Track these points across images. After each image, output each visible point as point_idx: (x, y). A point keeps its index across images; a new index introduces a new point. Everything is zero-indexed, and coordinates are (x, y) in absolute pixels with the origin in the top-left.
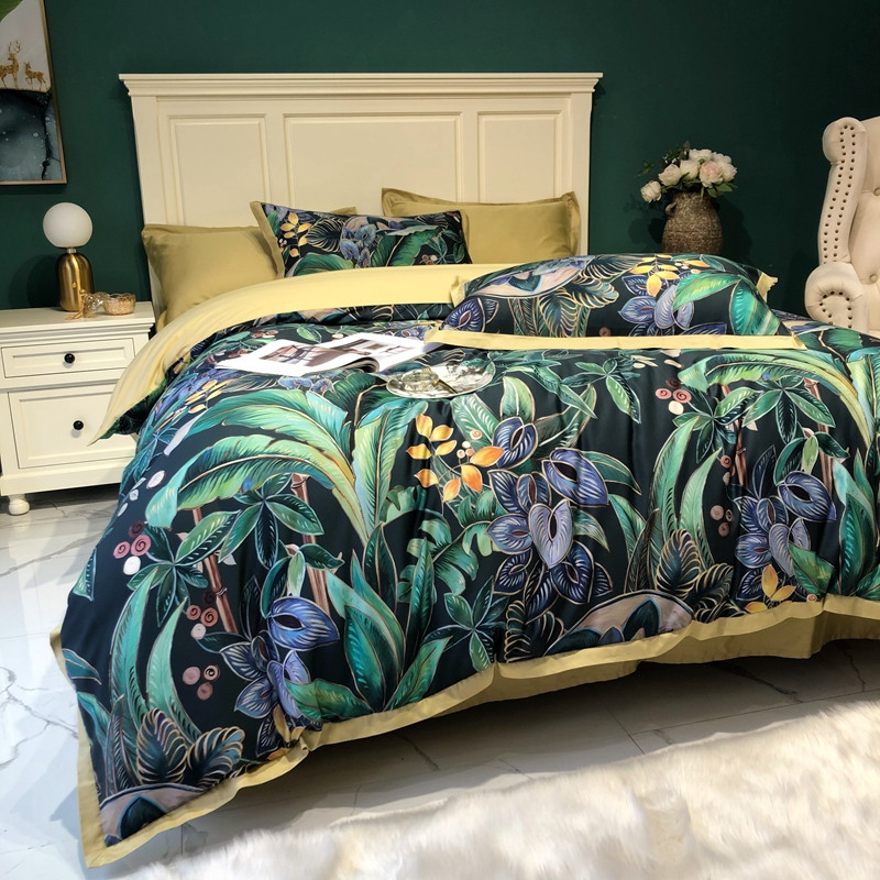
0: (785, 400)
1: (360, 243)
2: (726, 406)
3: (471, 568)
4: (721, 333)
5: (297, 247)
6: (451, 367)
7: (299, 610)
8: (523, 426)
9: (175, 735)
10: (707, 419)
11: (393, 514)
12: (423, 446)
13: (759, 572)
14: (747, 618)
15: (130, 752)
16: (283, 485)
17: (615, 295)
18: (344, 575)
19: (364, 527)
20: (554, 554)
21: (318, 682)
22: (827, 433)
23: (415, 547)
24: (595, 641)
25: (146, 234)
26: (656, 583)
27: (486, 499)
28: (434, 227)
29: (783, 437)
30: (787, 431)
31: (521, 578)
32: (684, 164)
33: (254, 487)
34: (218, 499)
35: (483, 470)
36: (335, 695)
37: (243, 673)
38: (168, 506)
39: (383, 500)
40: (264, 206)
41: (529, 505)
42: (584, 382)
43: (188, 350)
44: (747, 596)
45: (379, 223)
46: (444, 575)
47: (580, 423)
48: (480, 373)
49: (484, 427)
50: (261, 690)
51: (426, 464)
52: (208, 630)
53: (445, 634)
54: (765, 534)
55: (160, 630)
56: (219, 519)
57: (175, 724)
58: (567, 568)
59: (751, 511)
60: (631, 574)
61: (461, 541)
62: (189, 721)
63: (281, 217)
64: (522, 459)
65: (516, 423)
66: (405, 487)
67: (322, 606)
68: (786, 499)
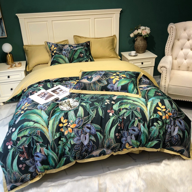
0: (133, 112)
1: (67, 52)
2: (121, 113)
3: (70, 146)
4: (126, 92)
5: (54, 53)
6: (73, 99)
7: (39, 155)
8: (81, 119)
9: (18, 175)
10: (116, 116)
11: (56, 137)
12: (62, 124)
13: (125, 144)
14: (123, 151)
15: (11, 178)
16: (36, 133)
17: (106, 83)
18: (47, 148)
19: (50, 140)
20: (86, 143)
21: (43, 165)
22: (140, 119)
23: (60, 142)
24: (94, 157)
25: (24, 47)
26: (105, 147)
27: (73, 134)
28: (83, 47)
29: (131, 120)
30: (132, 119)
31: (79, 148)
32: (139, 30)
33: (30, 133)
34: (24, 135)
35: (72, 129)
36: (46, 167)
37: (30, 165)
38: (15, 136)
39: (54, 135)
40: (47, 43)
41: (81, 135)
42: (94, 108)
43: (27, 87)
44: (123, 148)
45: (71, 47)
46: (65, 147)
47: (92, 118)
48: (78, 102)
49: (73, 120)
50: (33, 167)
51: (62, 127)
52: (23, 158)
53: (65, 157)
54: (126, 138)
55: (15, 158)
56: (24, 139)
57: (18, 174)
58: (88, 145)
59: (124, 133)
60: (100, 146)
61: (68, 142)
62: (20, 173)
63: (51, 46)
64: (80, 126)
65: (79, 119)
66: (58, 132)
67: (43, 154)
68: (131, 131)
